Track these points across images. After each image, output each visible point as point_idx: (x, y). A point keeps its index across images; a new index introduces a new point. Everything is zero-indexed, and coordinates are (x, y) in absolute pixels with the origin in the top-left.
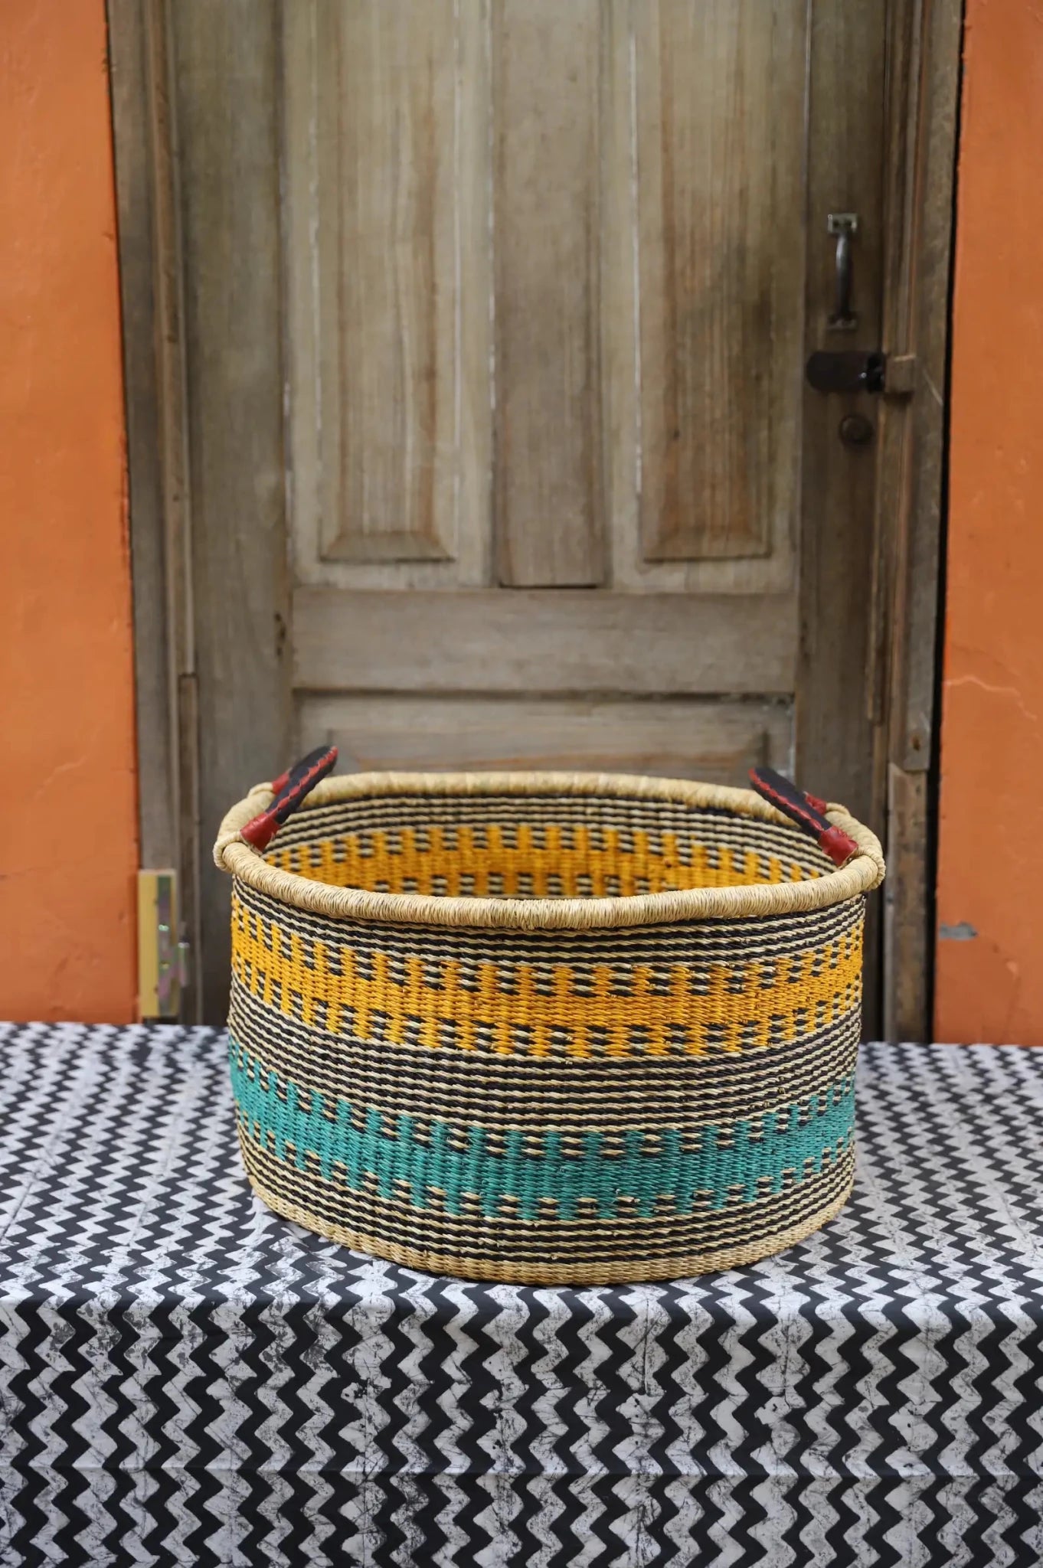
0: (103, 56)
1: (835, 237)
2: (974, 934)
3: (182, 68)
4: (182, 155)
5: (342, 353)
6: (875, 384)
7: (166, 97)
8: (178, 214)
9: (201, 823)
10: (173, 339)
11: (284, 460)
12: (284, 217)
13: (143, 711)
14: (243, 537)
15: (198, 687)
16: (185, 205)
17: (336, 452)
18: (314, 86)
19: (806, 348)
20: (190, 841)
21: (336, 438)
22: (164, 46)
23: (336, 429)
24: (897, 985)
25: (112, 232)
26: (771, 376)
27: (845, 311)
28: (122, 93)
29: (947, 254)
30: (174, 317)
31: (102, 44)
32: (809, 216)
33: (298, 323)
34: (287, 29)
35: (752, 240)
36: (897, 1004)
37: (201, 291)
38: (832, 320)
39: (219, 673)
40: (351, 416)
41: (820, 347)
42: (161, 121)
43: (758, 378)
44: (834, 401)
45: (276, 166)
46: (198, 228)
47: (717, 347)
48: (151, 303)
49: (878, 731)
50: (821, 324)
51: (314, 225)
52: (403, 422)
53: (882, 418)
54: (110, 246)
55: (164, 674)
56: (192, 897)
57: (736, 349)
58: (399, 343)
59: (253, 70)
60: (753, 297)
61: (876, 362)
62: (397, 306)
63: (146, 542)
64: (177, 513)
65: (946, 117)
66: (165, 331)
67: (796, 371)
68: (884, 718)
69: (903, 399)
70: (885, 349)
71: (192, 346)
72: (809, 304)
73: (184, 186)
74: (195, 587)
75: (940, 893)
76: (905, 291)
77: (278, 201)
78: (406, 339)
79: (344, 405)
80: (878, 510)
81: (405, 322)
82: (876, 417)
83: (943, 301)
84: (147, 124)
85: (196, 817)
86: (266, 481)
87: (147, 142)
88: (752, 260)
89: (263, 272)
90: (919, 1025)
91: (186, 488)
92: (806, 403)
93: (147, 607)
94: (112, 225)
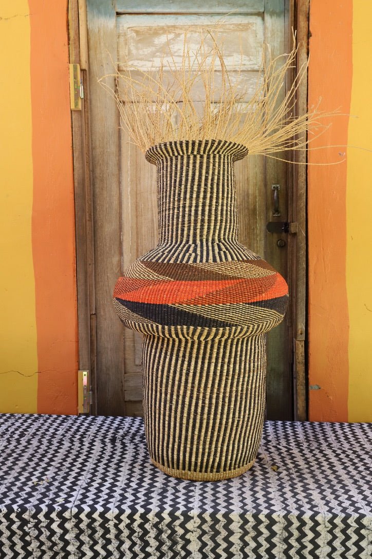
0: (71, 145)
1: (274, 190)
2: (320, 388)
3: (93, 149)
4: (93, 171)
5: (137, 224)
6: (287, 231)
7: (89, 157)
8: (92, 187)
9: (97, 356)
10: (90, 220)
11: (121, 254)
12: (121, 187)
13: (80, 324)
14: (109, 275)
15: (96, 318)
16: (94, 185)
17: (135, 251)
18: (130, 152)
19: (266, 221)
20: (94, 361)
21: (135, 247)
22: (88, 142)
23: (135, 244)
24: (297, 403)
25: (73, 192)
26: (257, 229)
27: (277, 211)
28: (76, 155)
29: (305, 194)
30: (90, 214)
31: (71, 142)
32: (266, 185)
33: (124, 216)
34: (122, 138)
35: (251, 192)
36: (297, 409)
37: (98, 207)
38: (273, 214)
39: (102, 313)
40: (139, 241)
41: (271, 221)
42: (87, 162)
43: (254, 229)
44: (275, 235)
45: (119, 173)
46: (97, 190)
47: (242, 221)
48: (83, 211)
49: (290, 329)
50: (271, 214)
51: (129, 189)
52: (154, 243)
53: (289, 240)
54: (73, 195)
55: (87, 314)
56: (94, 377)
57: (247, 221)
58: (153, 220)
59: (113, 148)
60: (251, 207)
61: (287, 225)
62: (152, 211)
63: (81, 276)
64: (90, 268)
65: (304, 157)
66: (88, 219)
67: (264, 228)
68: (292, 326)
69: (295, 234)
70: (289, 221)
71: (95, 222)
72: (267, 209)
73: (93, 179)
74: (95, 288)
75: (309, 376)
76: (294, 205)
77: (120, 183)
78: (155, 220)
79: (137, 238)
80: (288, 266)
81: (154, 215)
82: (287, 240)
83: (305, 207)
84: (83, 163)
85: (96, 354)
86: (115, 260)
87: (83, 168)
88: (250, 197)
89: (116, 203)
90: (304, 415)
91: (94, 262)
92: (266, 236)
93: (81, 295)
94: (73, 190)
